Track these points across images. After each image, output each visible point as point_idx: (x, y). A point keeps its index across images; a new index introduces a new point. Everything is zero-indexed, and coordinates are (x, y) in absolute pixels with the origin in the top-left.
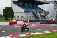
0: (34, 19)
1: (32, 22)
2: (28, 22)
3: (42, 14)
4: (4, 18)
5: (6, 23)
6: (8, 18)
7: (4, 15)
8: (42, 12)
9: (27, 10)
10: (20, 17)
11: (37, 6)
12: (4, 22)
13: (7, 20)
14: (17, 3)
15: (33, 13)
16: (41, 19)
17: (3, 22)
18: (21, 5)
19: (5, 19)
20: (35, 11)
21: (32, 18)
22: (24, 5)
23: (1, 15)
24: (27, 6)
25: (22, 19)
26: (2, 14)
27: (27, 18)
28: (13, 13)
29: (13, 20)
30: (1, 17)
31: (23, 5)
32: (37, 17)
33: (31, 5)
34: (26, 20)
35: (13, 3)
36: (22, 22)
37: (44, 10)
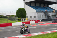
0: (45, 18)
1: (43, 21)
2: (40, 22)
3: (53, 14)
4: (17, 18)
5: (20, 23)
6: (21, 18)
7: (17, 16)
8: (53, 12)
9: (39, 10)
10: (33, 17)
11: (48, 6)
12: (18, 22)
13: (20, 20)
14: (29, 4)
15: (45, 13)
16: (52, 18)
17: (16, 22)
18: (33, 6)
19: (19, 20)
20: (46, 11)
21: (44, 18)
22: (36, 5)
23: (15, 16)
24: (39, 6)
25: (35, 19)
26: (15, 14)
27: (39, 18)
28: (26, 13)
29: (26, 20)
30: (15, 18)
31: (34, 6)
32: (48, 17)
33: (42, 5)
34: (38, 20)
35: (26, 4)
36: (34, 21)
37: (55, 10)
